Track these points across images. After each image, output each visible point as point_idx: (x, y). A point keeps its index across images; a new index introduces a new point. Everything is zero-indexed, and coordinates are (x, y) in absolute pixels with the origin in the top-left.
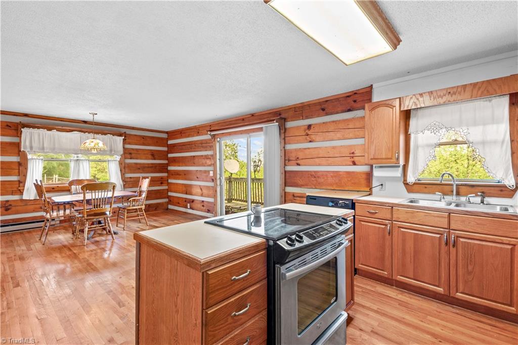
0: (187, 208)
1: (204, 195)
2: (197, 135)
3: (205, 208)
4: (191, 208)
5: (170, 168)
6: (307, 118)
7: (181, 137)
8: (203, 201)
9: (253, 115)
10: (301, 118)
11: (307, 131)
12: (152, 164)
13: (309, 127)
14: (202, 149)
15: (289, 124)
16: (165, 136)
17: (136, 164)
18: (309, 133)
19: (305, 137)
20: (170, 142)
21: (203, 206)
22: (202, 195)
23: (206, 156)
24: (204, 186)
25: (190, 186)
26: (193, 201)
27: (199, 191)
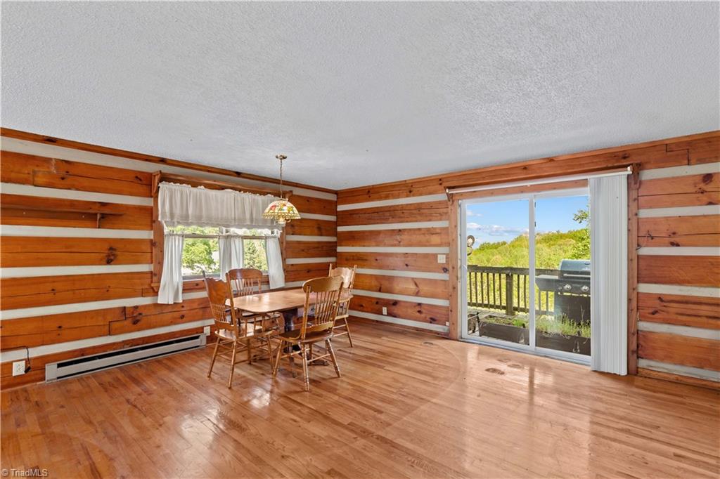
0: (382, 314)
1: (421, 293)
2: (407, 196)
3: (423, 315)
4: (389, 314)
5: (340, 249)
6: (701, 161)
7: (370, 199)
8: (420, 304)
9: (551, 160)
10: (686, 162)
11: (702, 186)
12: (319, 243)
13: (708, 178)
14: (419, 217)
15: (648, 175)
16: (333, 197)
17: (299, 243)
18: (708, 188)
19: (698, 195)
20: (341, 208)
21: (419, 312)
22: (417, 294)
23: (428, 230)
24: (424, 280)
25: (390, 279)
26: (395, 303)
27: (412, 287)
